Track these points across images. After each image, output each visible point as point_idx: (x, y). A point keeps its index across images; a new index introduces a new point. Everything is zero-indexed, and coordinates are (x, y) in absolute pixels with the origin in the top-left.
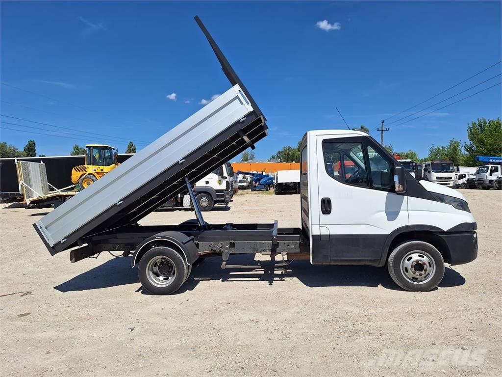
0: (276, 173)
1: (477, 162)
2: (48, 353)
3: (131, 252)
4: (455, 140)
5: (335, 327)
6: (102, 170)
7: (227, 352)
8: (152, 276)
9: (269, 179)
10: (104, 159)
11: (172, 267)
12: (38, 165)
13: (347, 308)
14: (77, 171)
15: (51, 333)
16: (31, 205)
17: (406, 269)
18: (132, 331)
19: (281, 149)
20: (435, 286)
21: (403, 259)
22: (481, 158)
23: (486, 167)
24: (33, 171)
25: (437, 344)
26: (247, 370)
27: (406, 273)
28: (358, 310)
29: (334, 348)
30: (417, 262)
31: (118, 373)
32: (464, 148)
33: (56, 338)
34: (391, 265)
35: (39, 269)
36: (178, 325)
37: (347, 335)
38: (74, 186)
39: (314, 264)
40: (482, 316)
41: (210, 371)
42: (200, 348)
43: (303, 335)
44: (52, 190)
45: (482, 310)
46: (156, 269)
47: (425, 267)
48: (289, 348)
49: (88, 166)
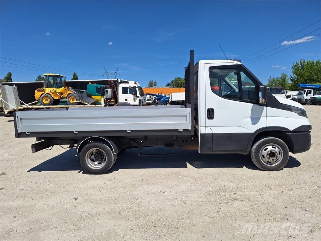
0: (171, 95)
1: (298, 88)
2: (15, 217)
3: (75, 145)
4: (284, 74)
5: (217, 196)
6: (55, 91)
7: (143, 215)
8: (90, 162)
9: (166, 99)
10: (56, 84)
11: (103, 155)
12: (12, 88)
13: (224, 183)
14: (38, 92)
15: (18, 203)
16: (9, 114)
17: (263, 156)
18: (75, 200)
19: (174, 79)
20: (282, 168)
21: (262, 149)
22: (301, 85)
23: (304, 91)
24: (8, 92)
25: (288, 208)
26: (158, 228)
27: (263, 159)
28: (231, 183)
29: (218, 211)
30: (271, 151)
31: (66, 231)
32: (289, 79)
33: (21, 206)
34: (253, 153)
35: (12, 157)
36: (108, 195)
37: (226, 201)
38: (37, 102)
39: (201, 153)
40: (316, 187)
41: (132, 230)
42: (124, 212)
43: (195, 201)
44: (22, 104)
45: (315, 183)
46: (92, 157)
47: (276, 154)
48: (187, 211)
49: (46, 88)
